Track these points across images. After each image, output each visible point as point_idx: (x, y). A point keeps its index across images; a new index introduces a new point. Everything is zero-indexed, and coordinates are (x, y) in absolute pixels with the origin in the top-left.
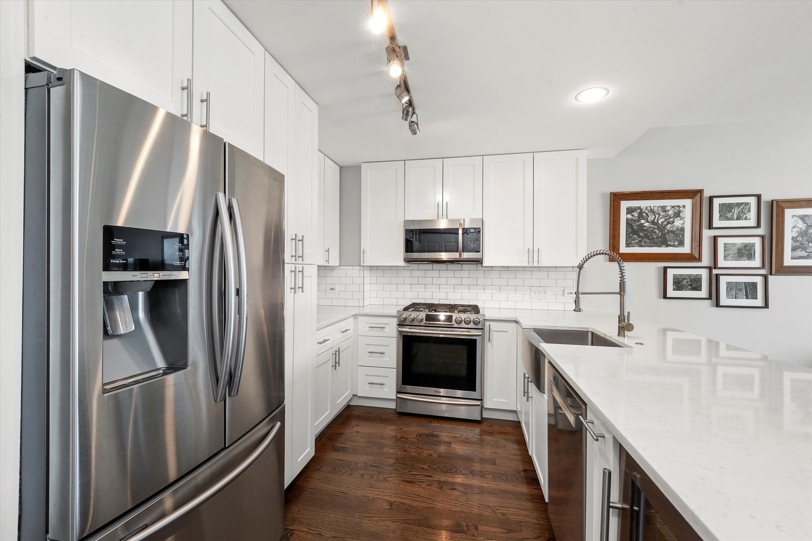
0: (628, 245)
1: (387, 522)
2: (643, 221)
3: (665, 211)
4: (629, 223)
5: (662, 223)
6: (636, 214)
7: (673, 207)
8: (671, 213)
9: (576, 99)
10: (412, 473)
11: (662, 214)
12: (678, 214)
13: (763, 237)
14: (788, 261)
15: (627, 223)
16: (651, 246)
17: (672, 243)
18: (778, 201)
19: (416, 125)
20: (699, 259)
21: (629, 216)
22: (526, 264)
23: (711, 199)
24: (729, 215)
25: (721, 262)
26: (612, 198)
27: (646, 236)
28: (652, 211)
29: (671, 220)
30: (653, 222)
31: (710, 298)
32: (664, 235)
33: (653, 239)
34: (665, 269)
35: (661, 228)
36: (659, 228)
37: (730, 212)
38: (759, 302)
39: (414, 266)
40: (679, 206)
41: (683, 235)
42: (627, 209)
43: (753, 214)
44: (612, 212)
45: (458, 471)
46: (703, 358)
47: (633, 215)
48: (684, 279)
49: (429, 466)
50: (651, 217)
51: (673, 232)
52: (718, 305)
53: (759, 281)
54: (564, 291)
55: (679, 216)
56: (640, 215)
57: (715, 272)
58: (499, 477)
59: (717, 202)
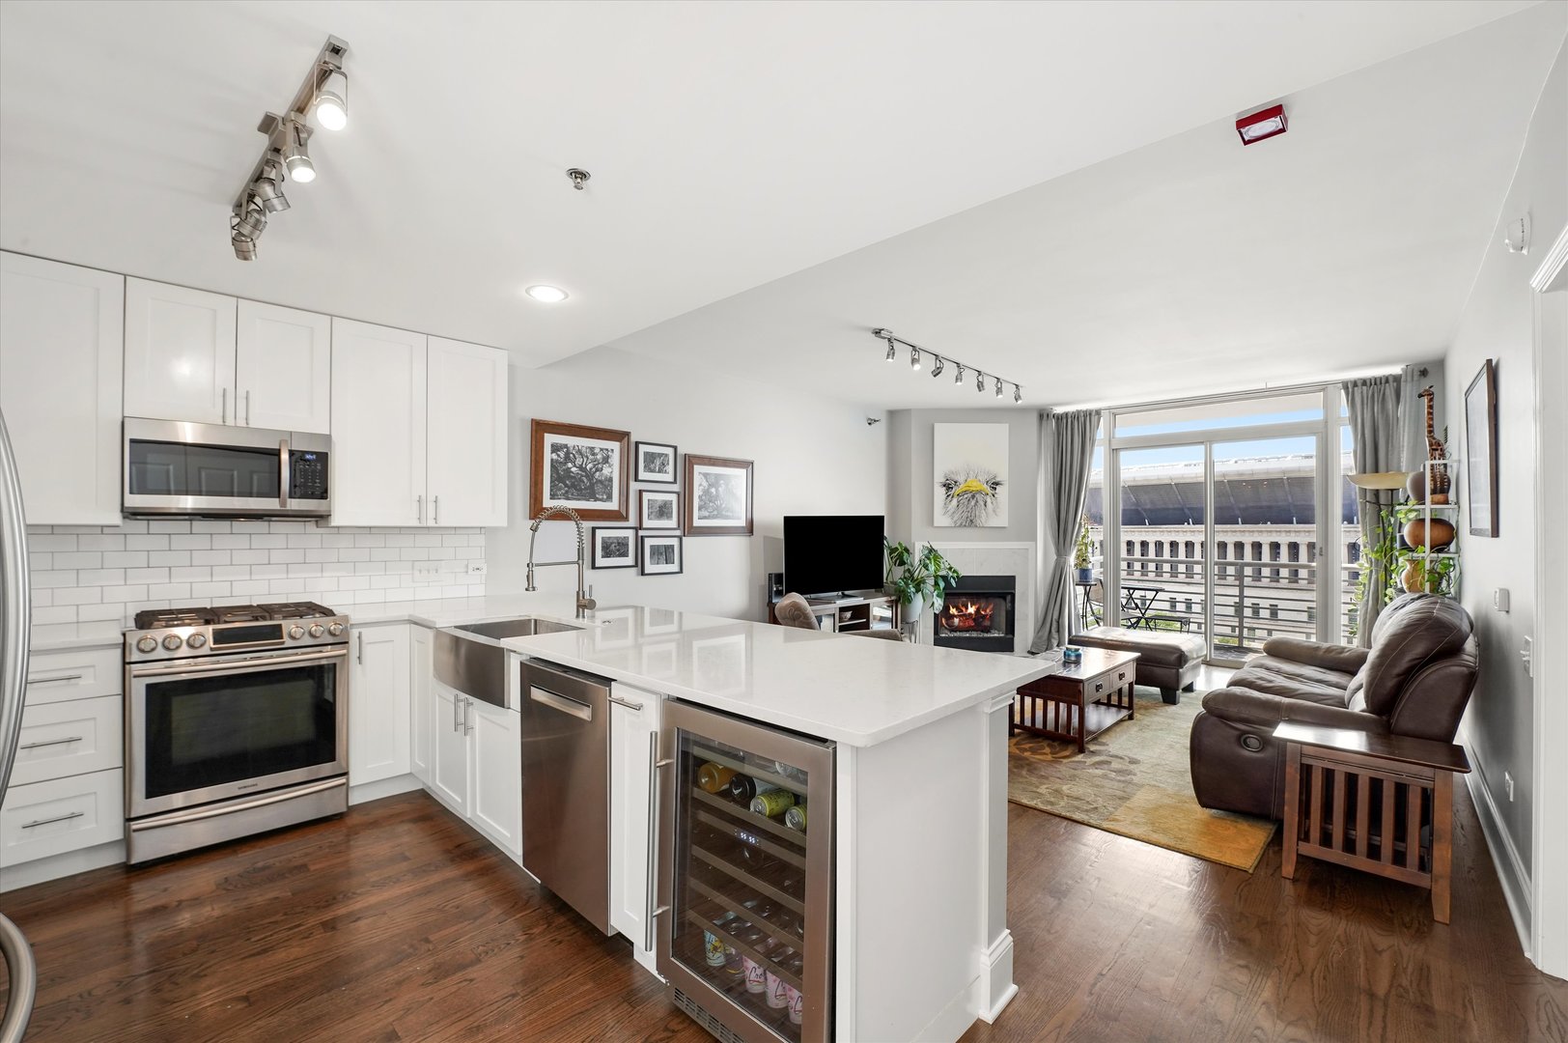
0: (553, 497)
1: (259, 1023)
2: (570, 465)
3: (594, 454)
4: (554, 464)
5: (591, 469)
6: (562, 454)
7: (601, 450)
8: (599, 457)
9: (527, 291)
10: (253, 940)
11: (591, 457)
12: (606, 460)
13: (678, 494)
14: (697, 523)
15: (552, 466)
16: (579, 500)
17: (601, 497)
18: (690, 456)
19: (251, 244)
20: (626, 519)
21: (554, 456)
22: (416, 524)
23: (637, 444)
24: (652, 466)
25: (646, 523)
26: (534, 428)
27: (573, 486)
28: (579, 452)
29: (600, 466)
30: (581, 468)
31: (636, 566)
32: (592, 485)
33: (581, 489)
34: (594, 529)
35: (590, 476)
36: (587, 476)
37: (653, 463)
38: (675, 567)
39: (140, 525)
40: (607, 450)
41: (612, 487)
42: (552, 446)
43: (670, 468)
44: (534, 447)
45: (350, 894)
46: (630, 641)
47: (559, 456)
48: (612, 543)
49: (285, 914)
50: (579, 461)
51: (601, 482)
52: (643, 573)
53: (675, 542)
54: (467, 566)
55: (607, 462)
56: (567, 454)
57: (641, 533)
58: (424, 871)
59: (642, 449)
